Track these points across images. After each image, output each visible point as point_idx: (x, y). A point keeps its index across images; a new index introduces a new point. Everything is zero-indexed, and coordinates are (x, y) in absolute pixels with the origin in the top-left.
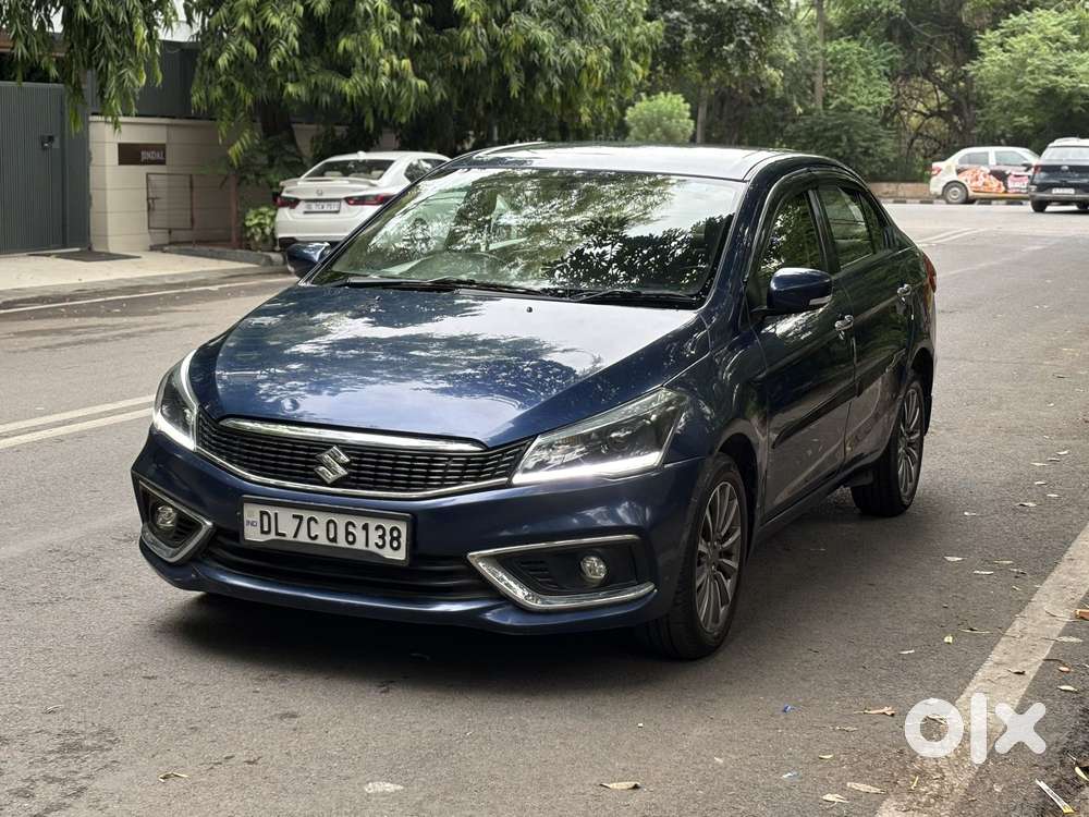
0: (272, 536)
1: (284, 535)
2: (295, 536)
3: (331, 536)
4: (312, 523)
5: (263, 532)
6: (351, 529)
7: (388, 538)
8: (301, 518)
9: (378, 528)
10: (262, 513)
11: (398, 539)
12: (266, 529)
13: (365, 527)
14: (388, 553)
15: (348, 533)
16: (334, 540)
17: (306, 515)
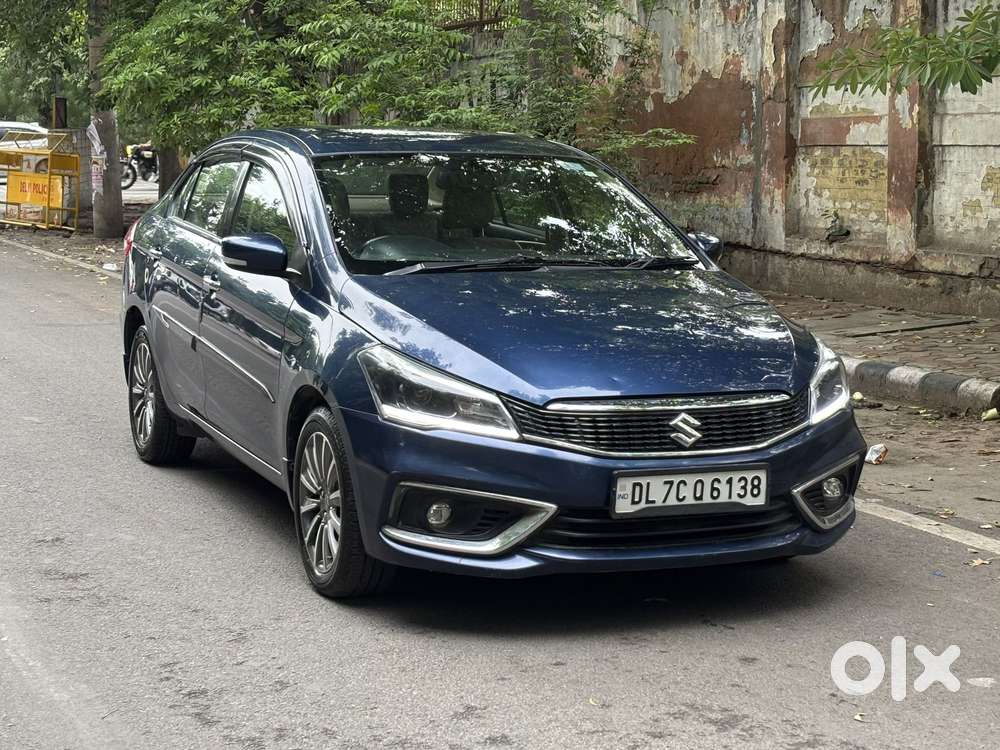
0: (643, 505)
1: (654, 502)
2: (664, 501)
3: (698, 495)
4: (682, 485)
5: (633, 503)
6: (716, 485)
7: (749, 487)
8: (671, 483)
9: (740, 480)
10: (635, 485)
11: (758, 487)
12: (637, 500)
13: (730, 481)
14: (749, 501)
15: (713, 489)
16: (701, 498)
17: (676, 479)
